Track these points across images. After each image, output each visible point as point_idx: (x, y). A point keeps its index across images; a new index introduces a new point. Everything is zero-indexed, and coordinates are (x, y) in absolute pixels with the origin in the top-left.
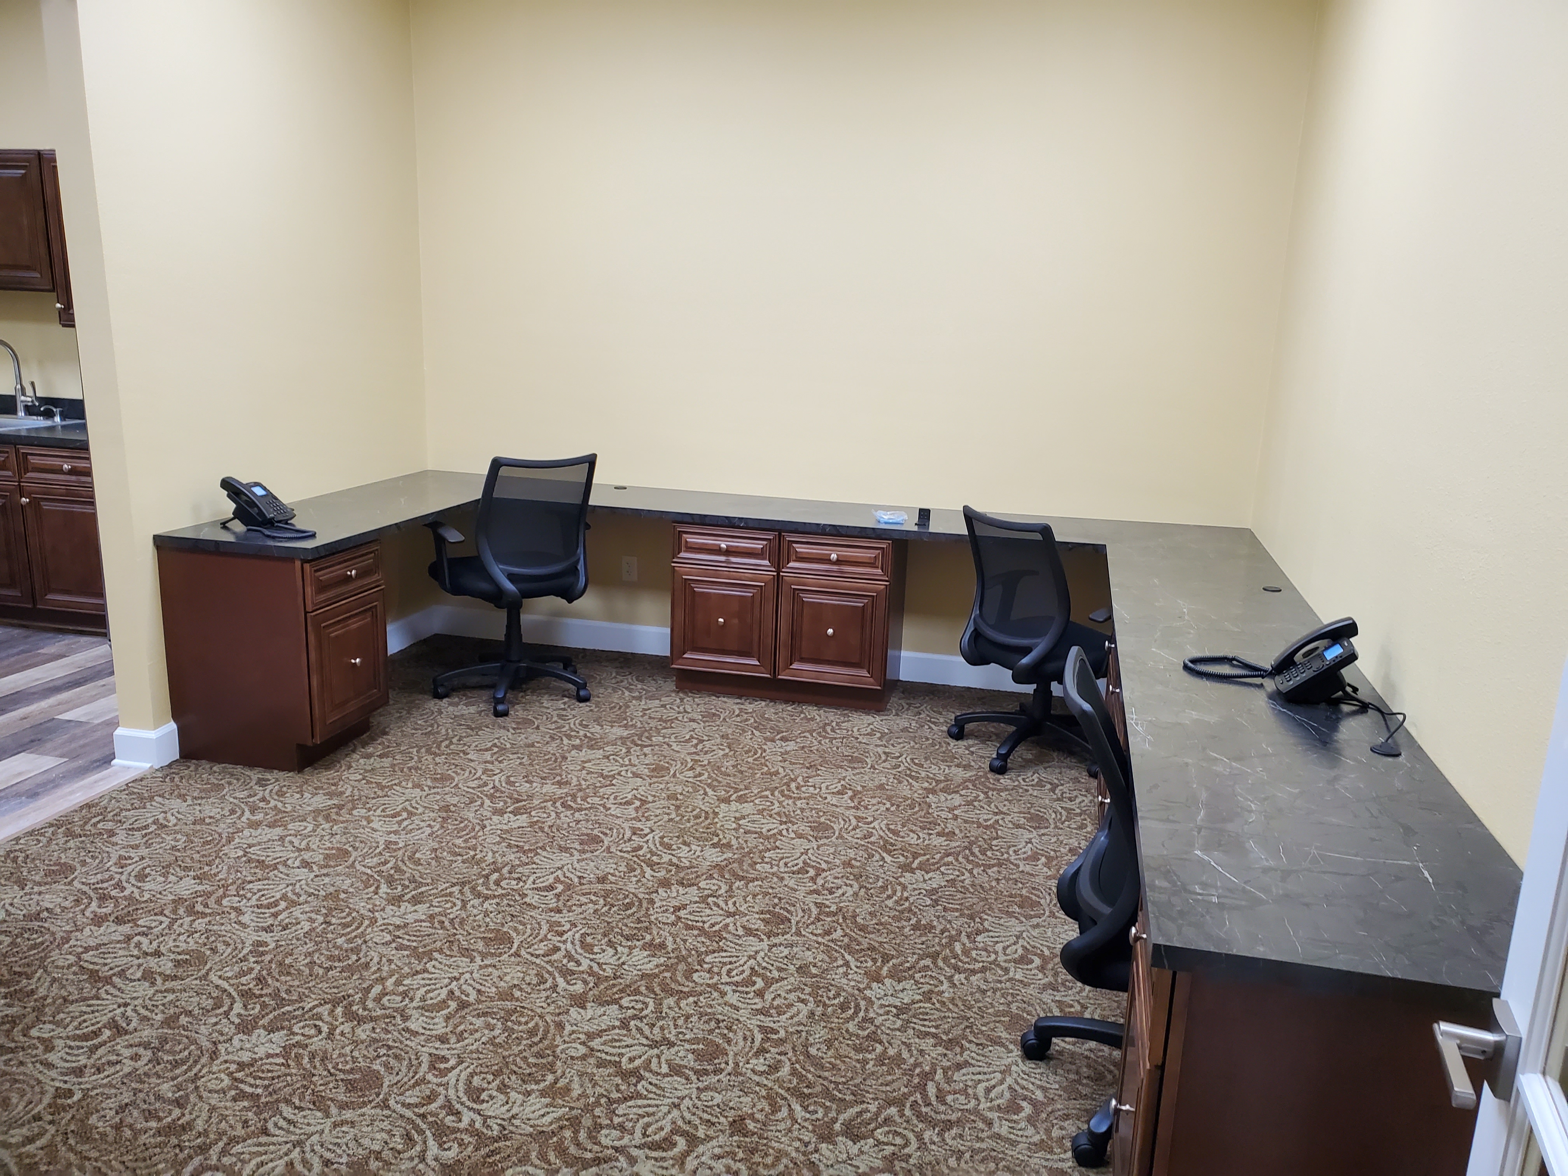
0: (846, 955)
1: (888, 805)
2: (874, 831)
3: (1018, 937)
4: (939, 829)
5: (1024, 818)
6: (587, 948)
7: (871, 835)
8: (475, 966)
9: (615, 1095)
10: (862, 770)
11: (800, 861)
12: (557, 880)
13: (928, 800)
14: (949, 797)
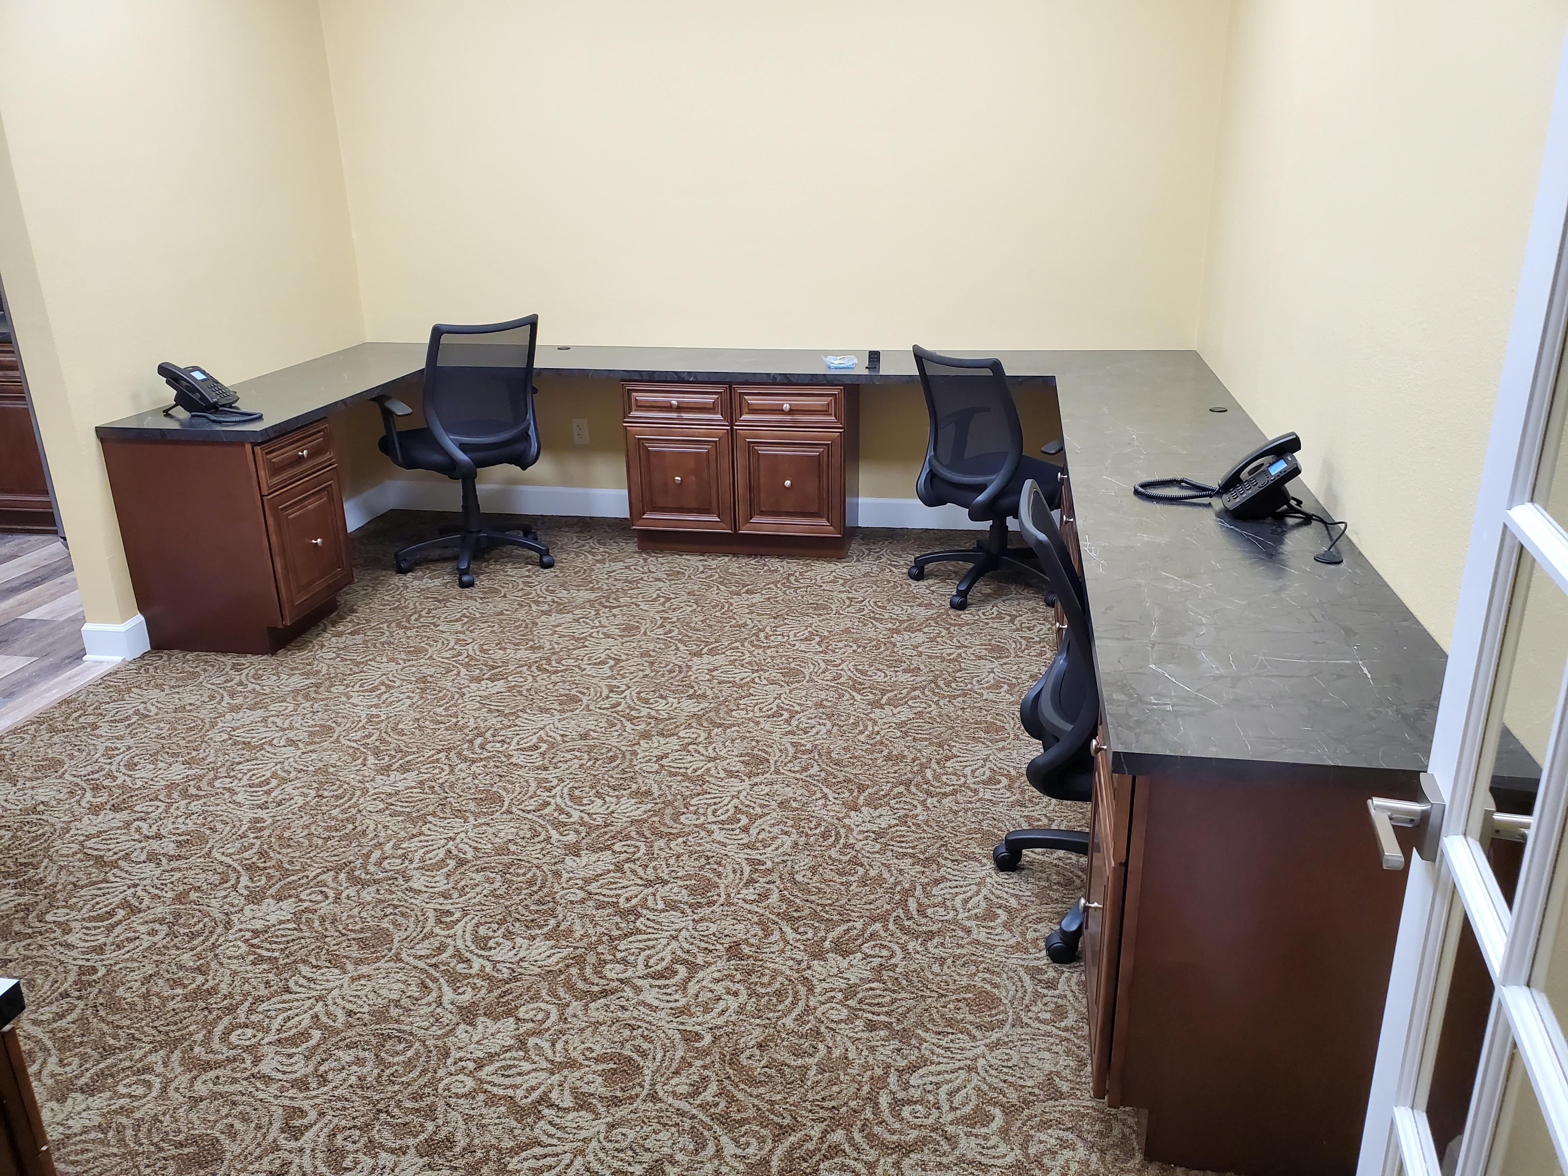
0: (824, 788)
1: (855, 647)
2: (842, 672)
3: (985, 760)
4: (905, 666)
5: (986, 649)
6: (576, 800)
7: (840, 676)
8: (469, 826)
9: (615, 933)
10: (827, 616)
11: (774, 706)
12: (541, 740)
13: (892, 639)
14: (913, 636)
